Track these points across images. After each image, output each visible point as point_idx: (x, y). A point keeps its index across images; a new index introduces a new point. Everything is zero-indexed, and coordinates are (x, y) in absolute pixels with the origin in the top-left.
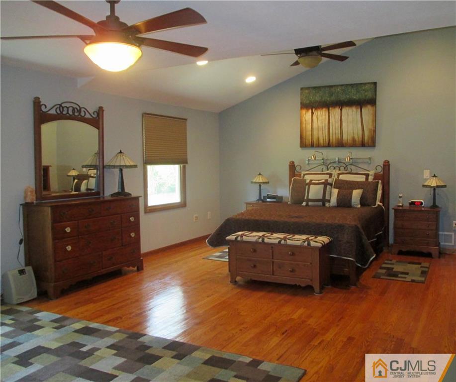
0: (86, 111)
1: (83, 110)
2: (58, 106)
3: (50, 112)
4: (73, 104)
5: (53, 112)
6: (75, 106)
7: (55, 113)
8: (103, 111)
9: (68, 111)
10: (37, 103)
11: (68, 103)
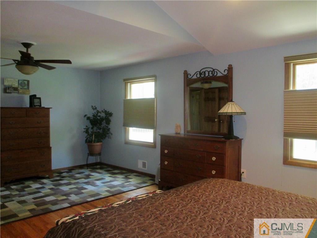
0: (217, 71)
1: (215, 70)
2: (198, 73)
3: (193, 78)
4: (206, 69)
5: (195, 77)
6: (209, 70)
7: (196, 78)
8: (232, 68)
9: (209, 74)
10: (186, 73)
11: (204, 69)
